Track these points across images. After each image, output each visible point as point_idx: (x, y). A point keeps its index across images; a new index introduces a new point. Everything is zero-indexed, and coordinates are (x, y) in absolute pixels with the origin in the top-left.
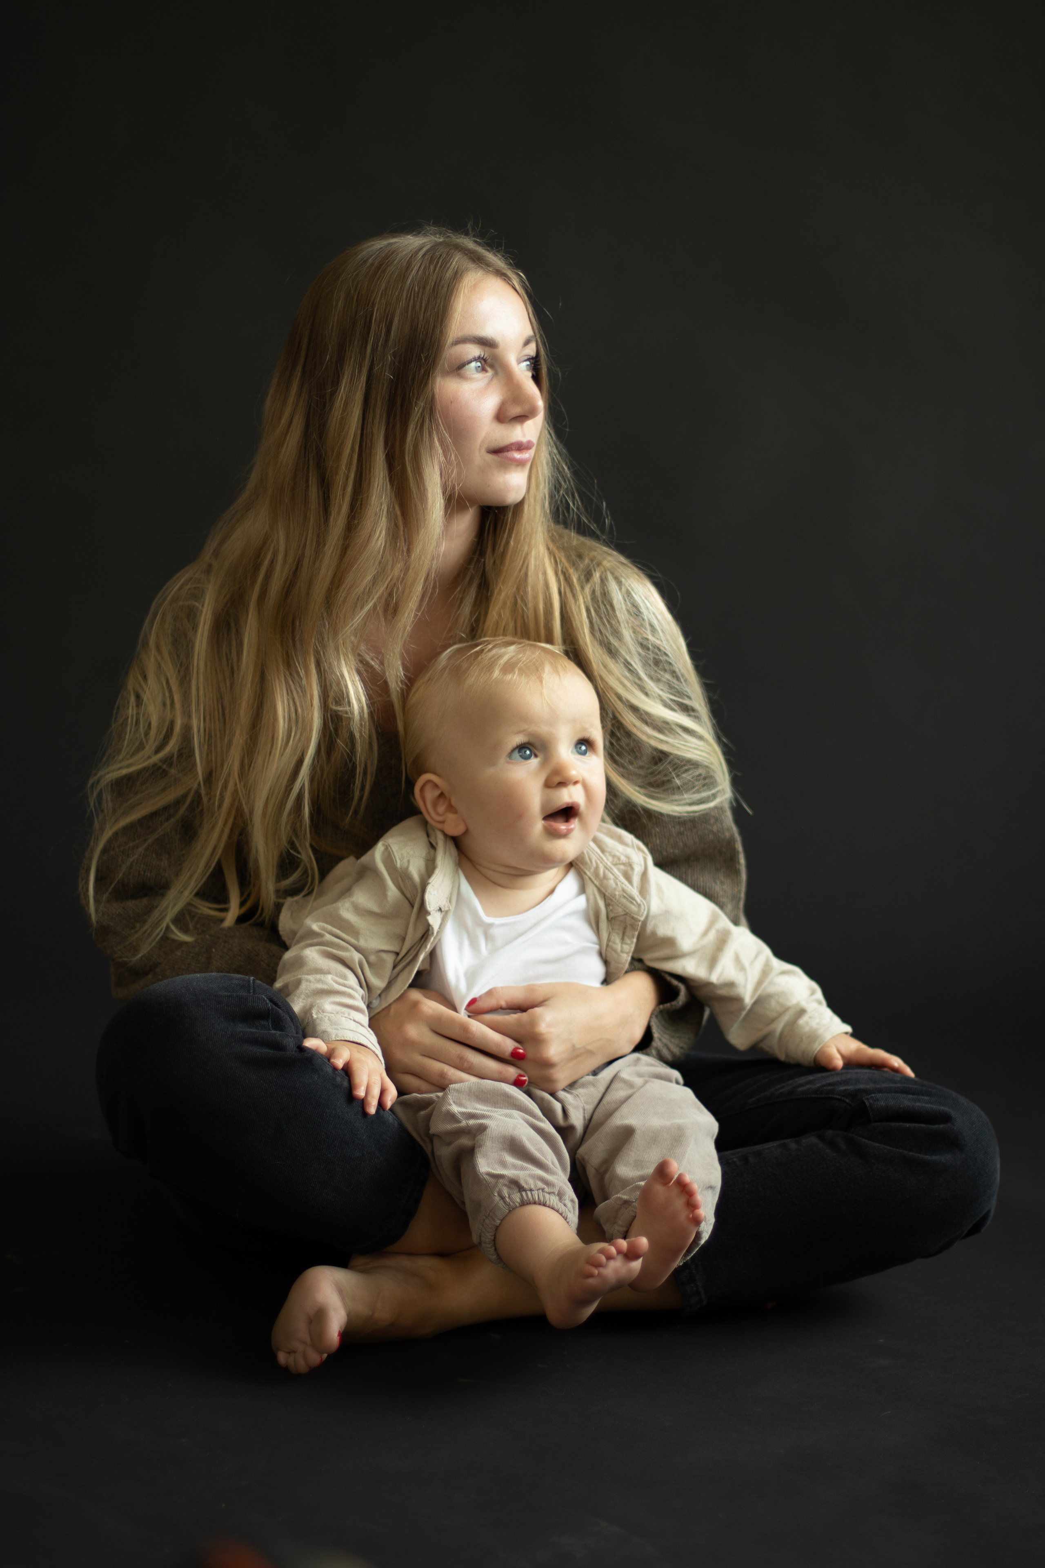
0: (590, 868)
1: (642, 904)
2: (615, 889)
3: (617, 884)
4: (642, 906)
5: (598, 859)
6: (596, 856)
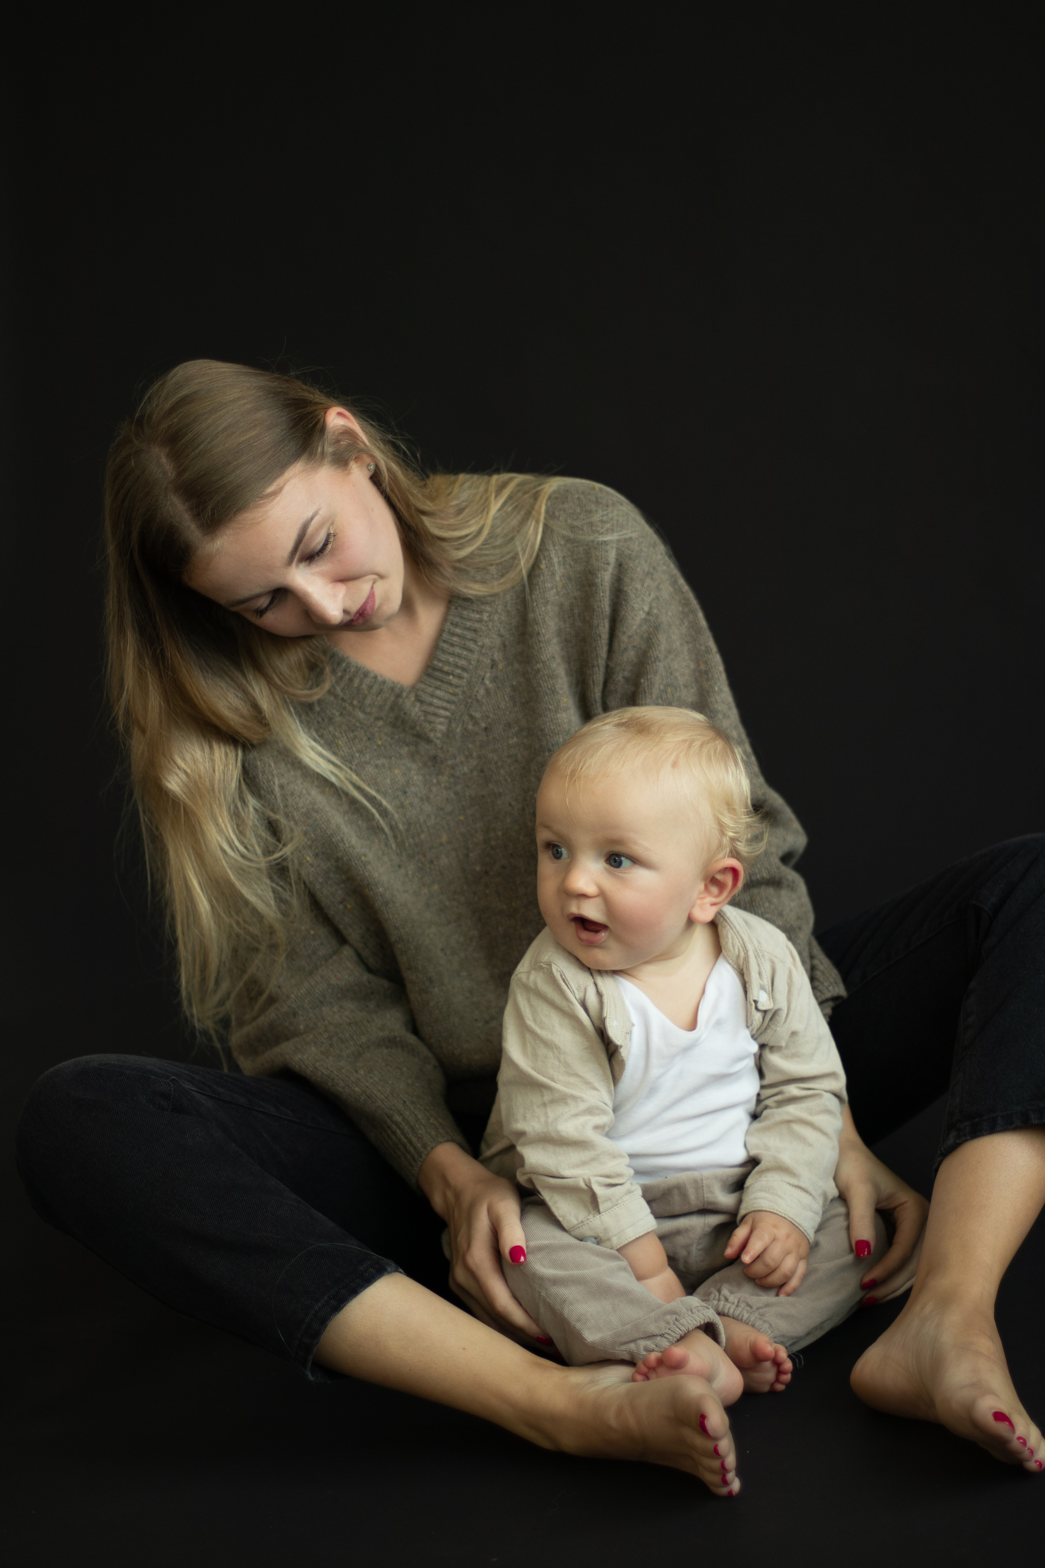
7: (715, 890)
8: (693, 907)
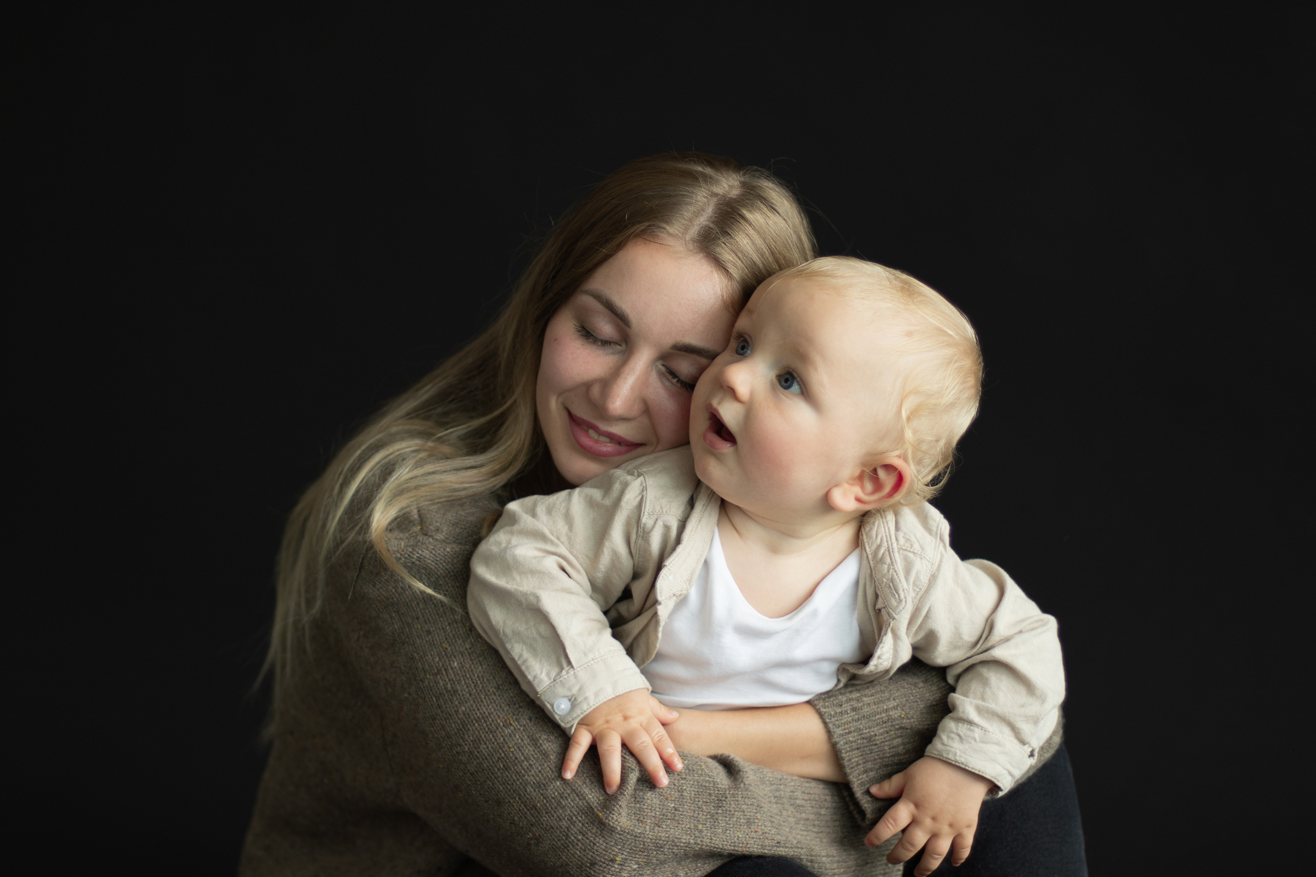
0: (872, 543)
1: (904, 600)
2: (884, 576)
3: (889, 571)
4: (904, 603)
5: (886, 536)
6: (885, 532)
7: (869, 486)
8: (836, 486)
